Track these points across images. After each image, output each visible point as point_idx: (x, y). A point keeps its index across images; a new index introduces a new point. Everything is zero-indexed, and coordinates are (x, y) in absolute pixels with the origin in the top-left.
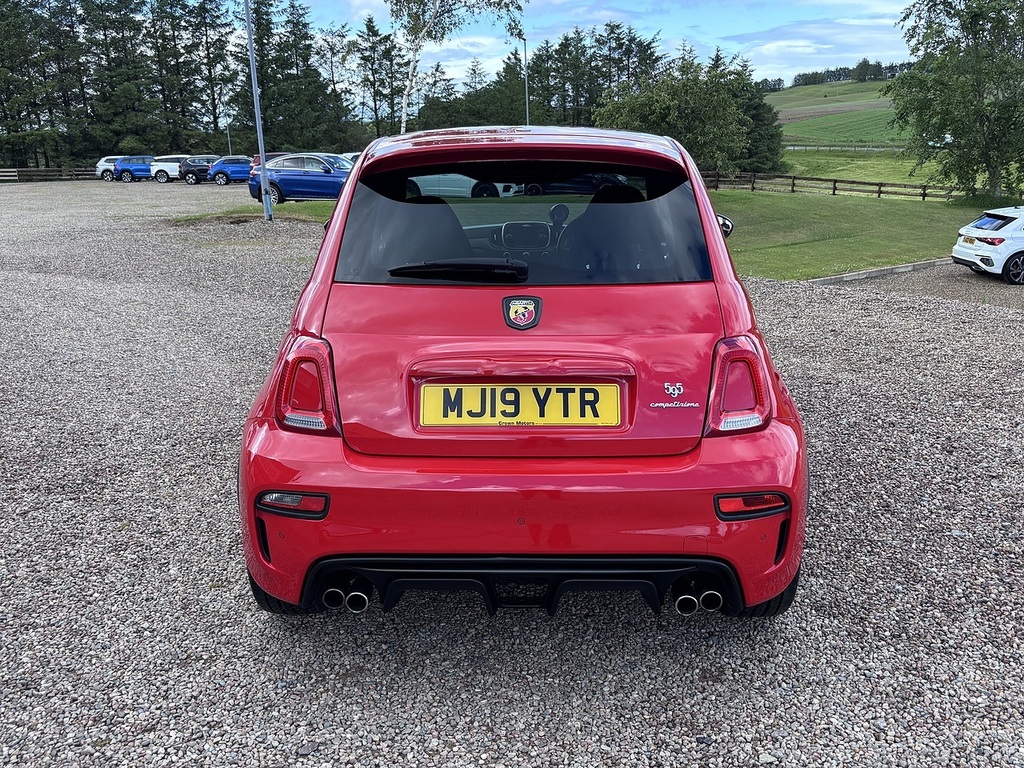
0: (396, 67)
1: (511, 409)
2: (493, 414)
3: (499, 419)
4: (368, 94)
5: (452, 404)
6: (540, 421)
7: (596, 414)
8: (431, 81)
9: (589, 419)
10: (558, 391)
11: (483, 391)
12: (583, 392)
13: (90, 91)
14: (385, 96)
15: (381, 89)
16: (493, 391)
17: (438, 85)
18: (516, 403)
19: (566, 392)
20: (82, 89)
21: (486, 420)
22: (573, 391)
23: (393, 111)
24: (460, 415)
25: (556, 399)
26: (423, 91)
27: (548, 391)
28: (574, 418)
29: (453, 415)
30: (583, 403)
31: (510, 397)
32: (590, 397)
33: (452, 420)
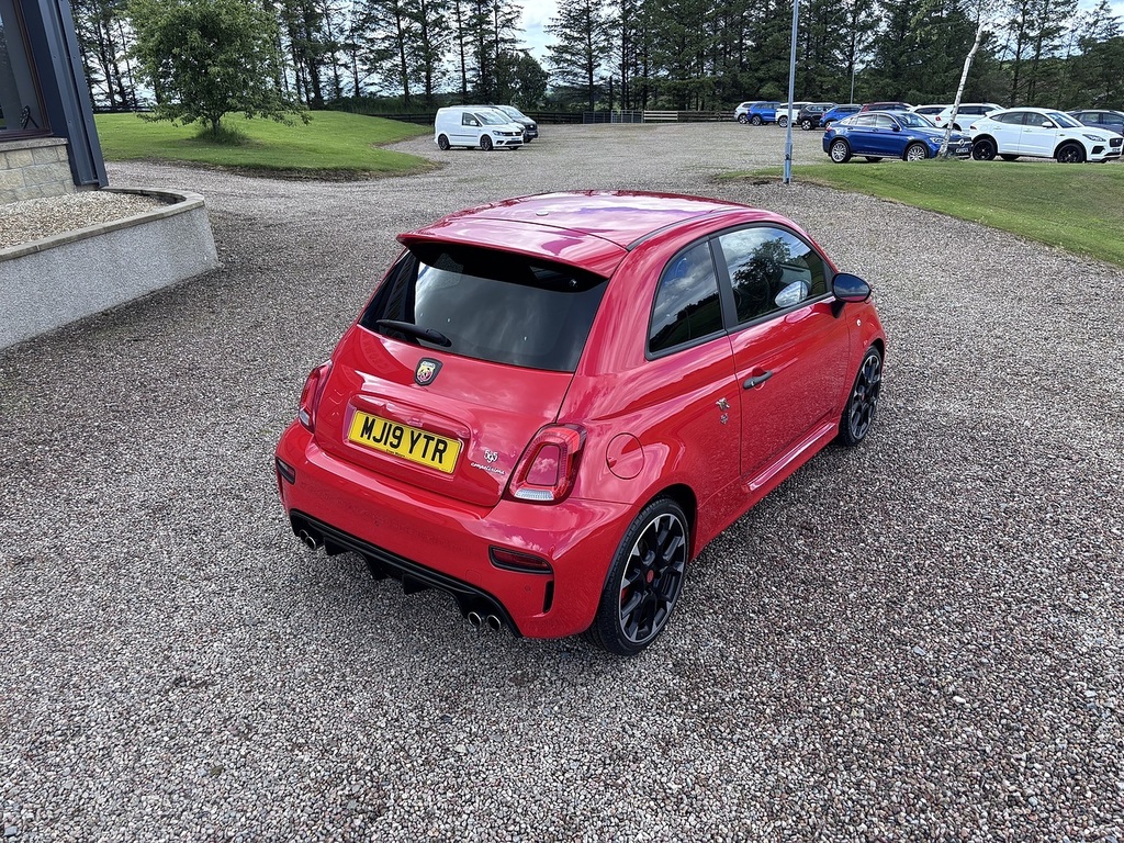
0: (1052, 6)
1: (395, 442)
2: (385, 444)
3: (388, 448)
4: (1013, 36)
5: (368, 429)
6: (408, 456)
7: (440, 462)
8: (1091, 21)
9: (436, 464)
10: (425, 437)
11: (386, 424)
12: (439, 441)
13: (749, 43)
14: (1032, 39)
15: (1028, 31)
16: (391, 426)
17: (1099, 24)
18: (399, 438)
19: (429, 439)
20: (741, 40)
21: (380, 446)
22: (433, 439)
23: (1038, 55)
24: (369, 438)
25: (422, 442)
26: (1079, 32)
27: (420, 435)
28: (427, 461)
29: (366, 436)
30: (437, 450)
31: (398, 433)
32: (441, 447)
33: (364, 440)
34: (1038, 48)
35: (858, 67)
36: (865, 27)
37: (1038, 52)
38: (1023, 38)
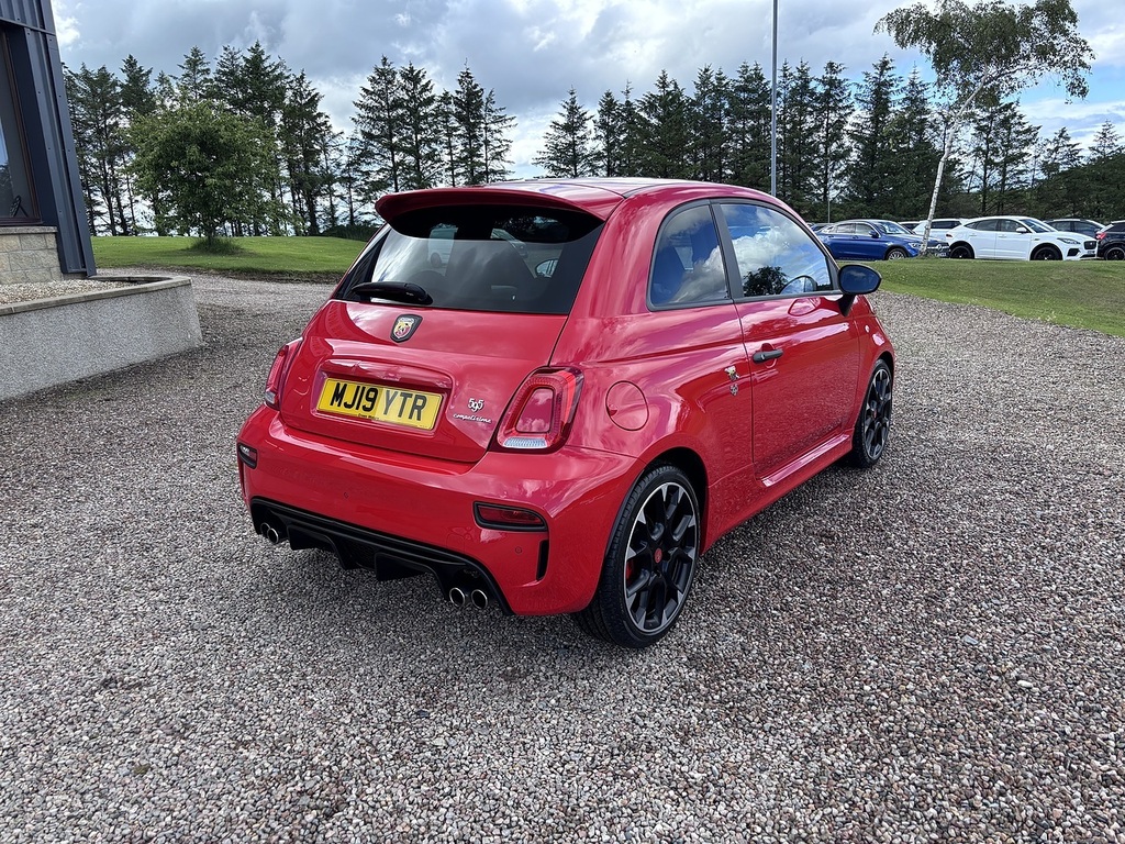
0: (1014, 135)
1: (369, 405)
2: (358, 408)
3: (361, 412)
4: (979, 163)
5: (338, 396)
6: (383, 418)
7: (419, 419)
8: (1052, 147)
9: (414, 422)
10: (402, 394)
11: (358, 387)
12: (417, 397)
14: (997, 164)
15: (992, 158)
16: (364, 388)
18: (373, 401)
19: (406, 396)
21: (353, 411)
22: (411, 396)
23: (1004, 179)
24: (339, 405)
25: (398, 401)
26: (1042, 158)
27: (395, 394)
28: (405, 420)
29: (336, 403)
30: (415, 406)
31: (372, 395)
32: (420, 402)
33: (335, 408)
34: (1004, 173)
35: (833, 194)
36: (837, 157)
37: (1004, 176)
38: (988, 164)
